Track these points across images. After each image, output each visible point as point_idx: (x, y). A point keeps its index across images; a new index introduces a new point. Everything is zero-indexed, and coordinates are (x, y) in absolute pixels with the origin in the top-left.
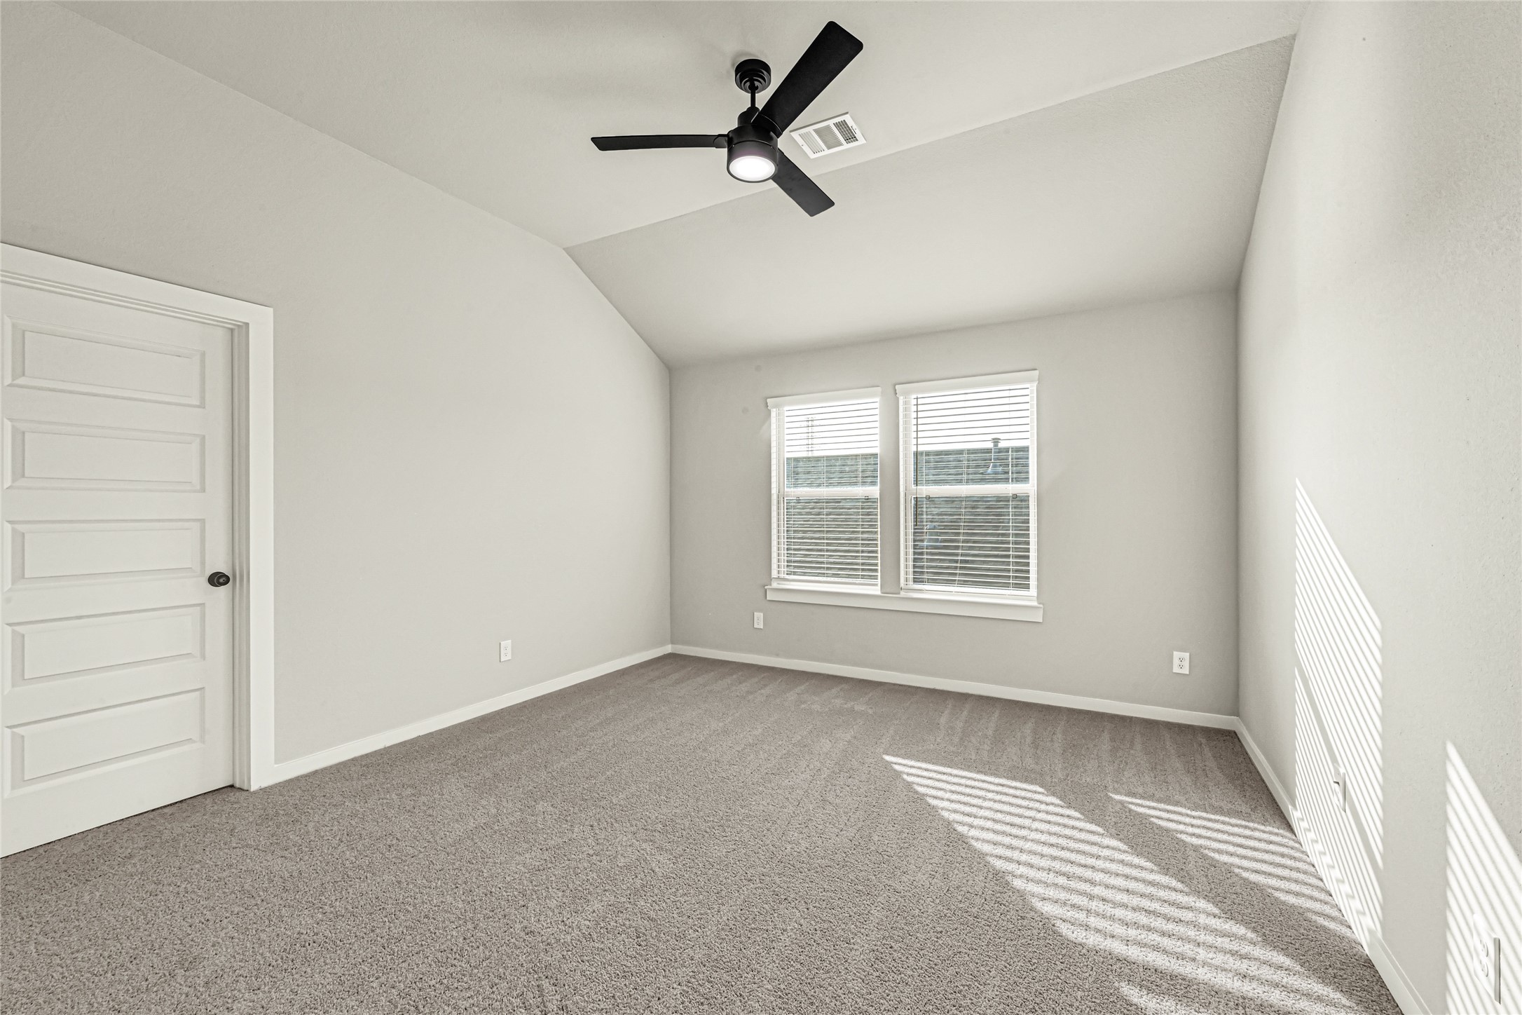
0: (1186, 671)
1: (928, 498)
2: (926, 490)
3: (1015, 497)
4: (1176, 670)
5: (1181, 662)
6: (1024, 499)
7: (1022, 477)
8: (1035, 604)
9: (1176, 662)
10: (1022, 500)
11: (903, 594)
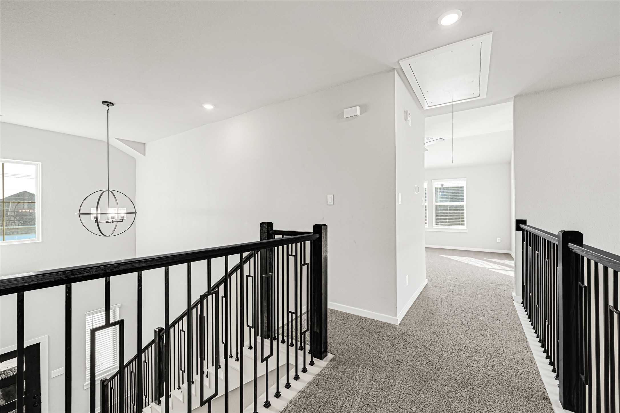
0: (500, 242)
1: (439, 206)
2: (439, 204)
3: (461, 205)
4: (498, 241)
5: (499, 240)
6: (463, 206)
7: (462, 200)
8: (466, 229)
9: (498, 240)
10: (462, 206)
11: (433, 227)
